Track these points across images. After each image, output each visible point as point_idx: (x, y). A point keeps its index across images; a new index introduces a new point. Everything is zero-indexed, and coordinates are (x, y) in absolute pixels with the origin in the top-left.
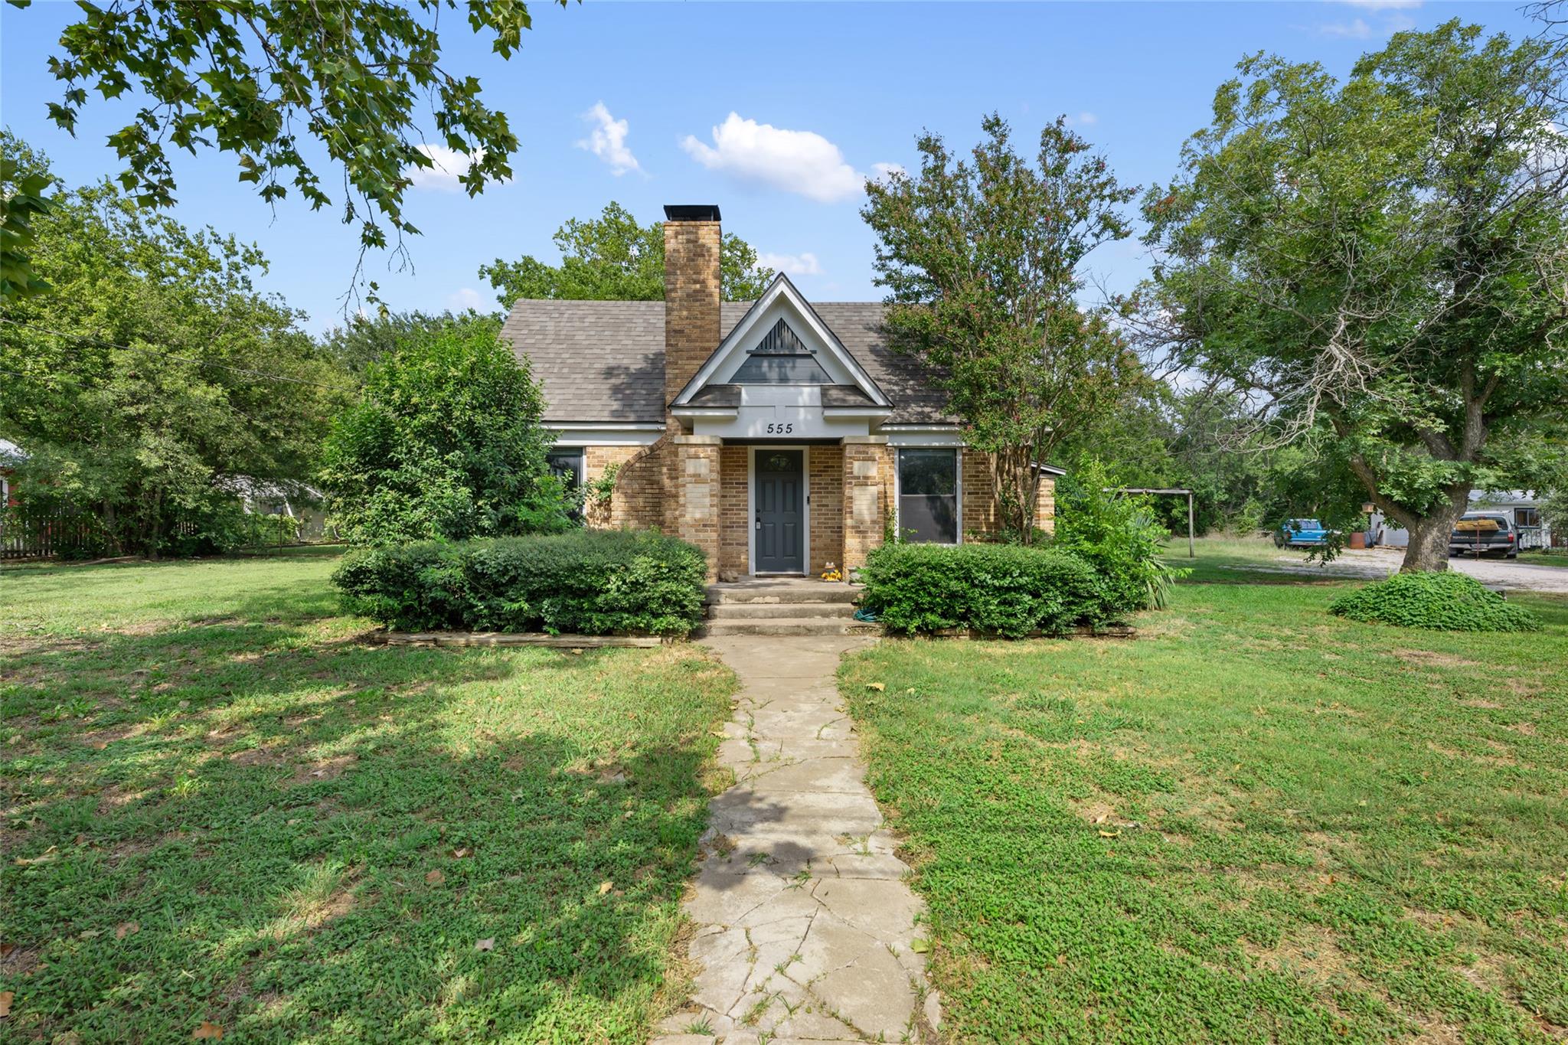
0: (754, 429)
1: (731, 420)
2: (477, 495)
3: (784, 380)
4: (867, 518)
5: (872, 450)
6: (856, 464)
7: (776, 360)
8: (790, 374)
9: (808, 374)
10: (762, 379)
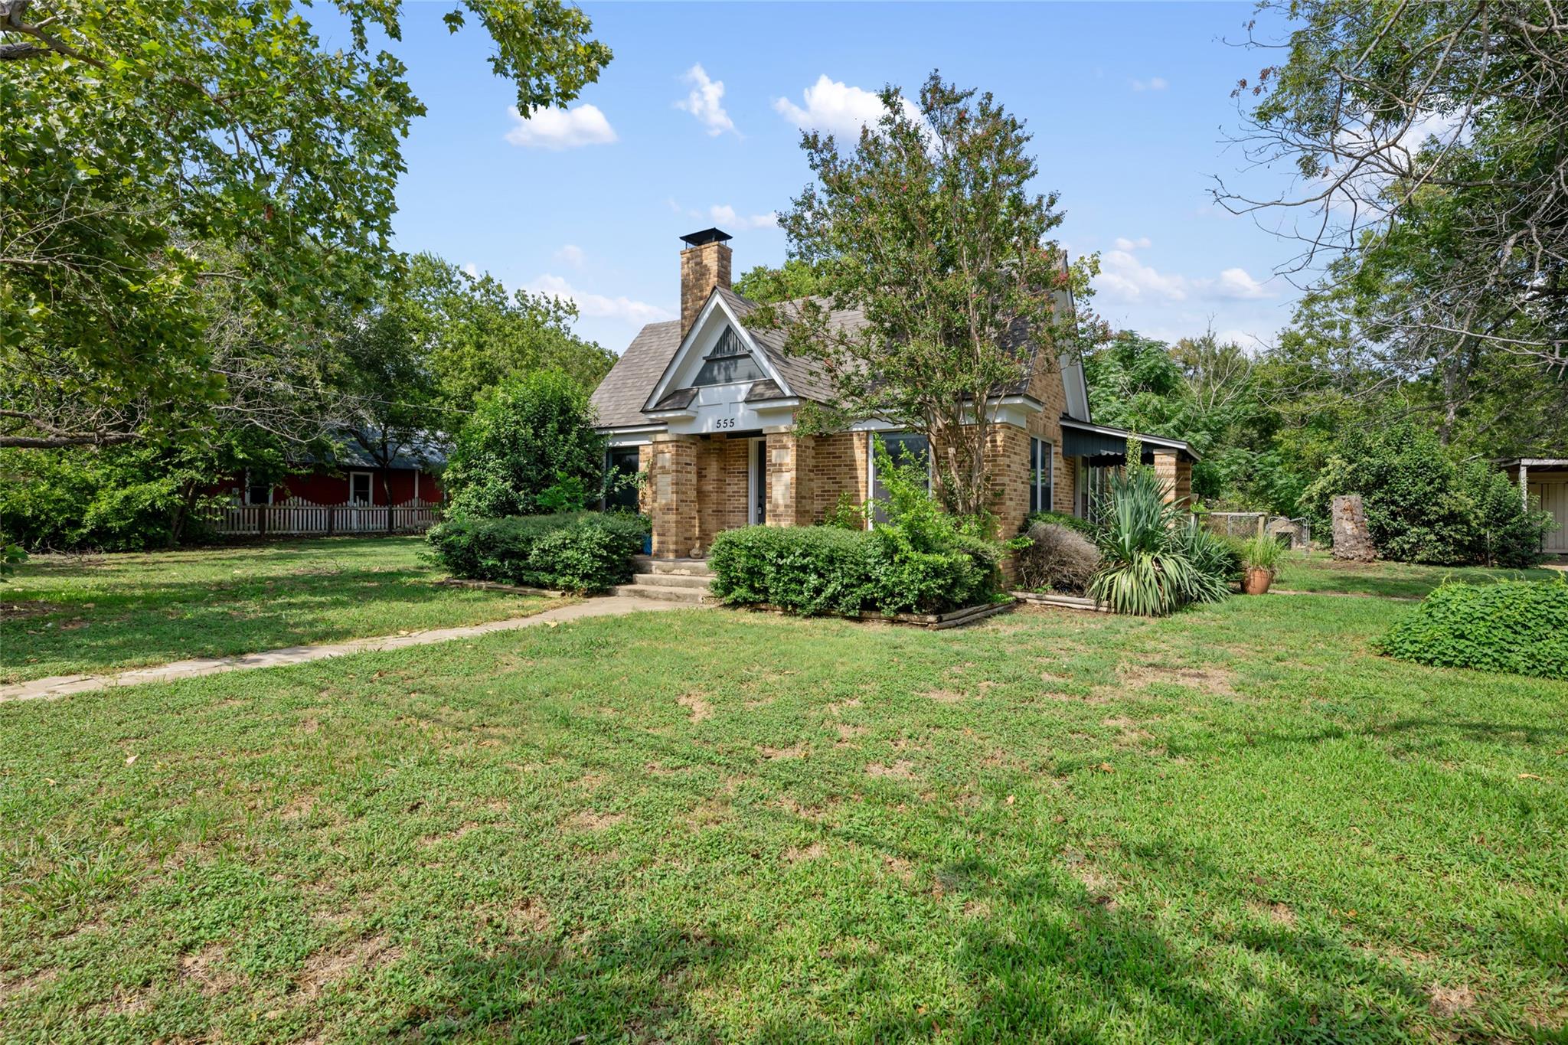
0: (708, 427)
1: (690, 420)
2: (517, 488)
3: (729, 380)
4: (781, 502)
5: (785, 439)
6: (774, 452)
7: (723, 364)
8: (733, 375)
9: (746, 374)
10: (713, 381)
